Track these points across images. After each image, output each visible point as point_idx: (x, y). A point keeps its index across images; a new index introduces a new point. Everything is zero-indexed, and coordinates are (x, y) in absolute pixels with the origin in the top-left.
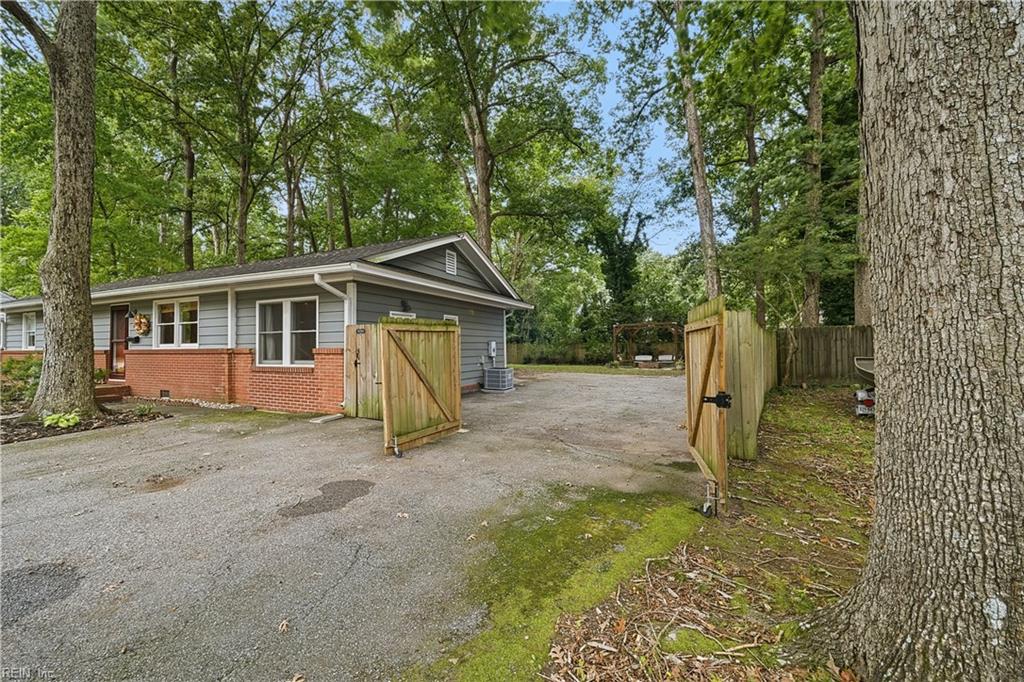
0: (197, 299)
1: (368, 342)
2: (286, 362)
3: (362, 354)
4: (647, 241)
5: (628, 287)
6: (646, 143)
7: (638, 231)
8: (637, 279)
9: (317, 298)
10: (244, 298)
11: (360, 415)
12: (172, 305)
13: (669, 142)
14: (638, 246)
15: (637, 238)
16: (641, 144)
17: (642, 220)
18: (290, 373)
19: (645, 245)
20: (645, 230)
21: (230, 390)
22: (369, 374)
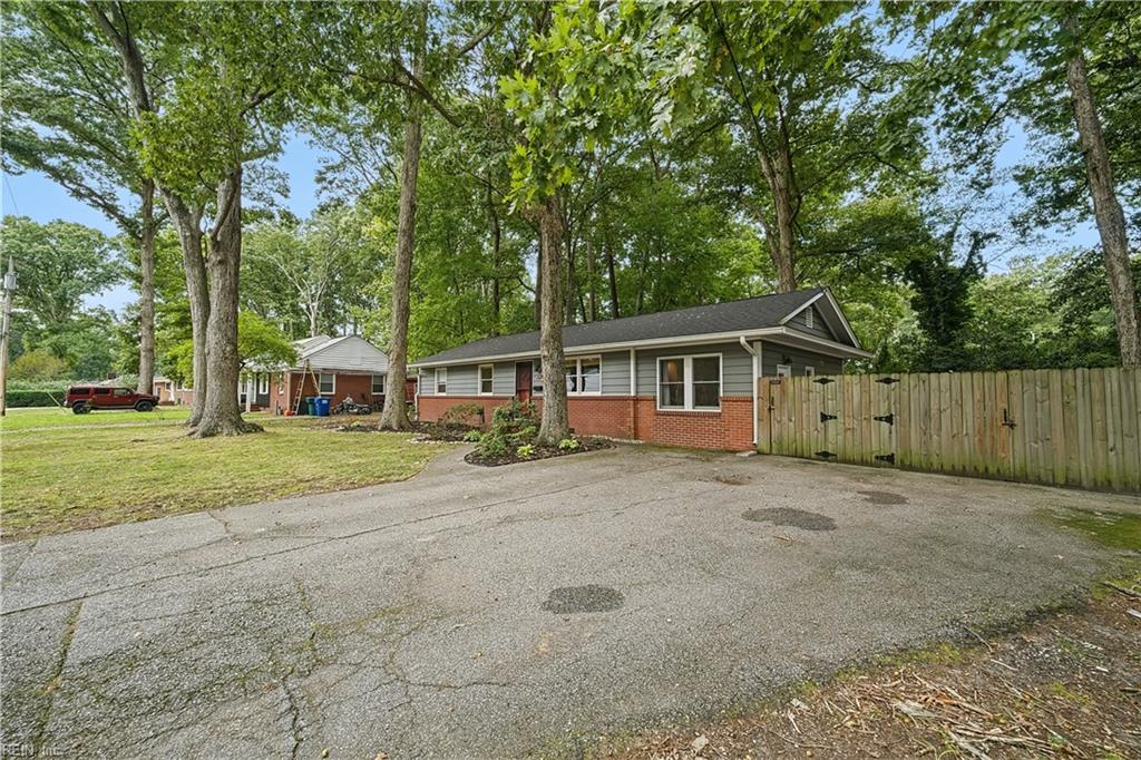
0: (600, 356)
1: (783, 392)
2: (688, 406)
3: (777, 402)
4: (984, 265)
5: (954, 325)
6: (994, 147)
7: (972, 254)
8: (969, 314)
9: (721, 355)
10: (644, 356)
11: (774, 452)
12: (575, 362)
13: (1033, 143)
14: (971, 271)
15: (970, 262)
16: (989, 149)
17: (978, 240)
18: (695, 416)
19: (980, 270)
20: (982, 252)
21: (635, 429)
22: (785, 419)
